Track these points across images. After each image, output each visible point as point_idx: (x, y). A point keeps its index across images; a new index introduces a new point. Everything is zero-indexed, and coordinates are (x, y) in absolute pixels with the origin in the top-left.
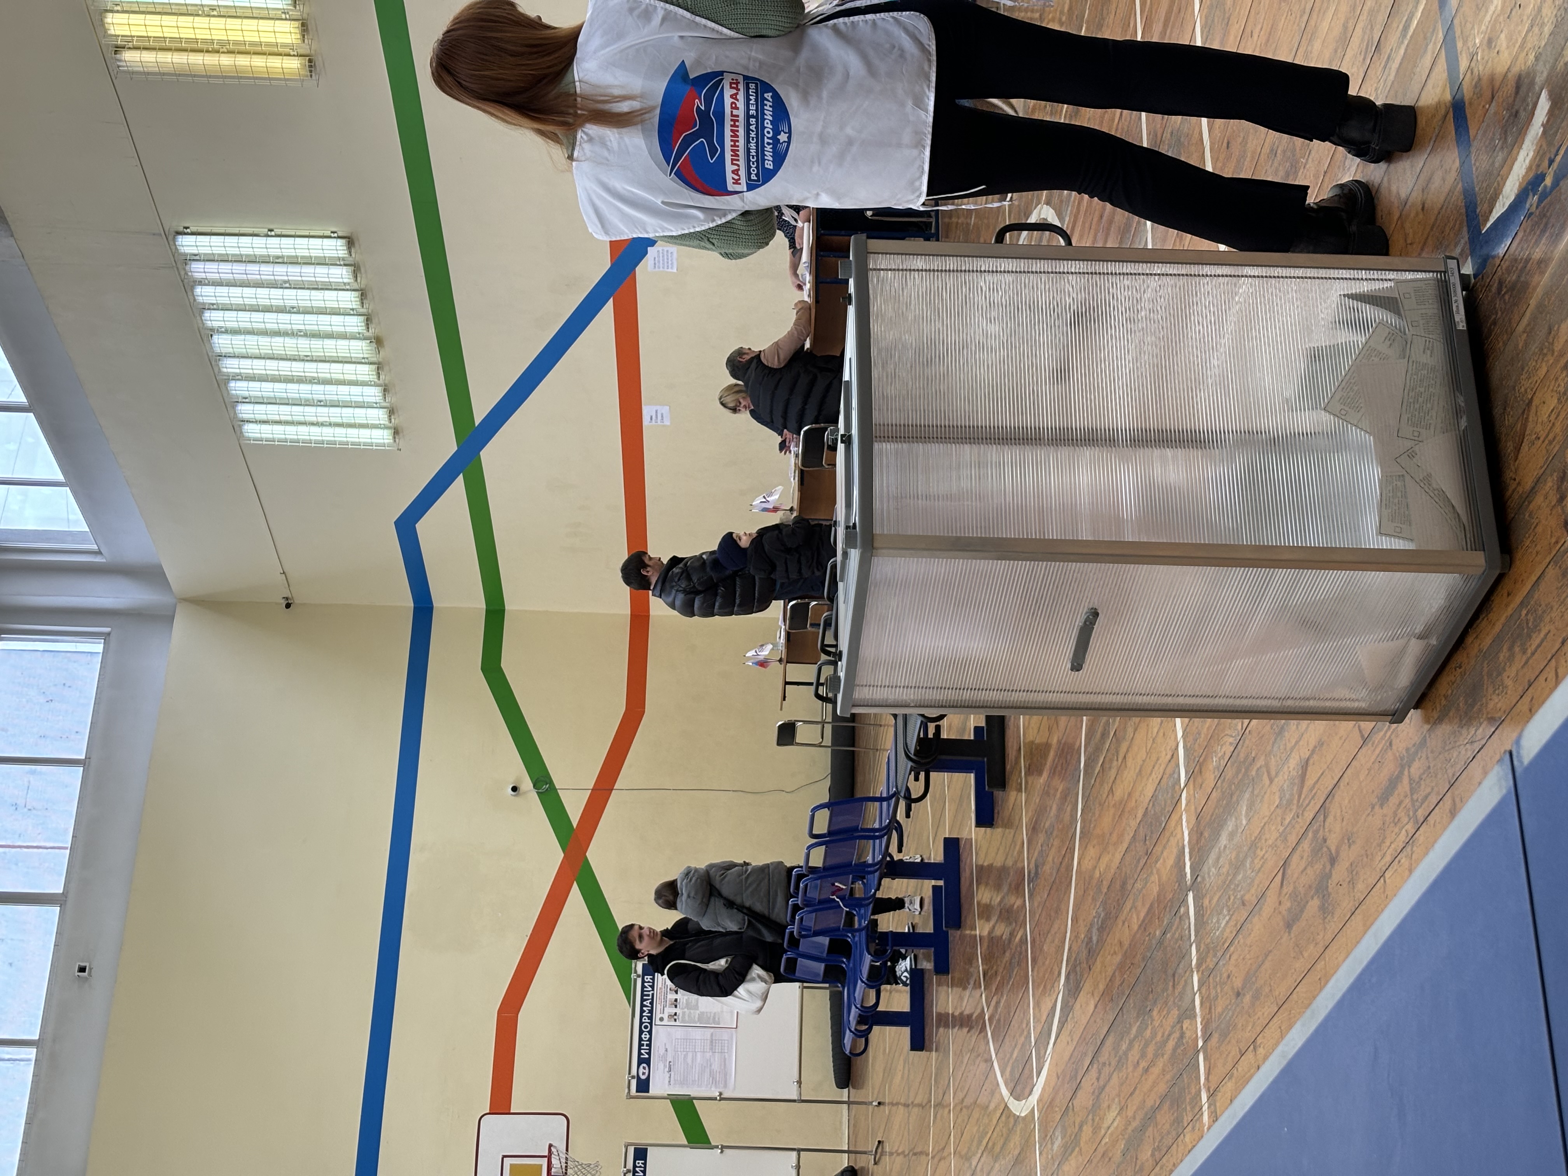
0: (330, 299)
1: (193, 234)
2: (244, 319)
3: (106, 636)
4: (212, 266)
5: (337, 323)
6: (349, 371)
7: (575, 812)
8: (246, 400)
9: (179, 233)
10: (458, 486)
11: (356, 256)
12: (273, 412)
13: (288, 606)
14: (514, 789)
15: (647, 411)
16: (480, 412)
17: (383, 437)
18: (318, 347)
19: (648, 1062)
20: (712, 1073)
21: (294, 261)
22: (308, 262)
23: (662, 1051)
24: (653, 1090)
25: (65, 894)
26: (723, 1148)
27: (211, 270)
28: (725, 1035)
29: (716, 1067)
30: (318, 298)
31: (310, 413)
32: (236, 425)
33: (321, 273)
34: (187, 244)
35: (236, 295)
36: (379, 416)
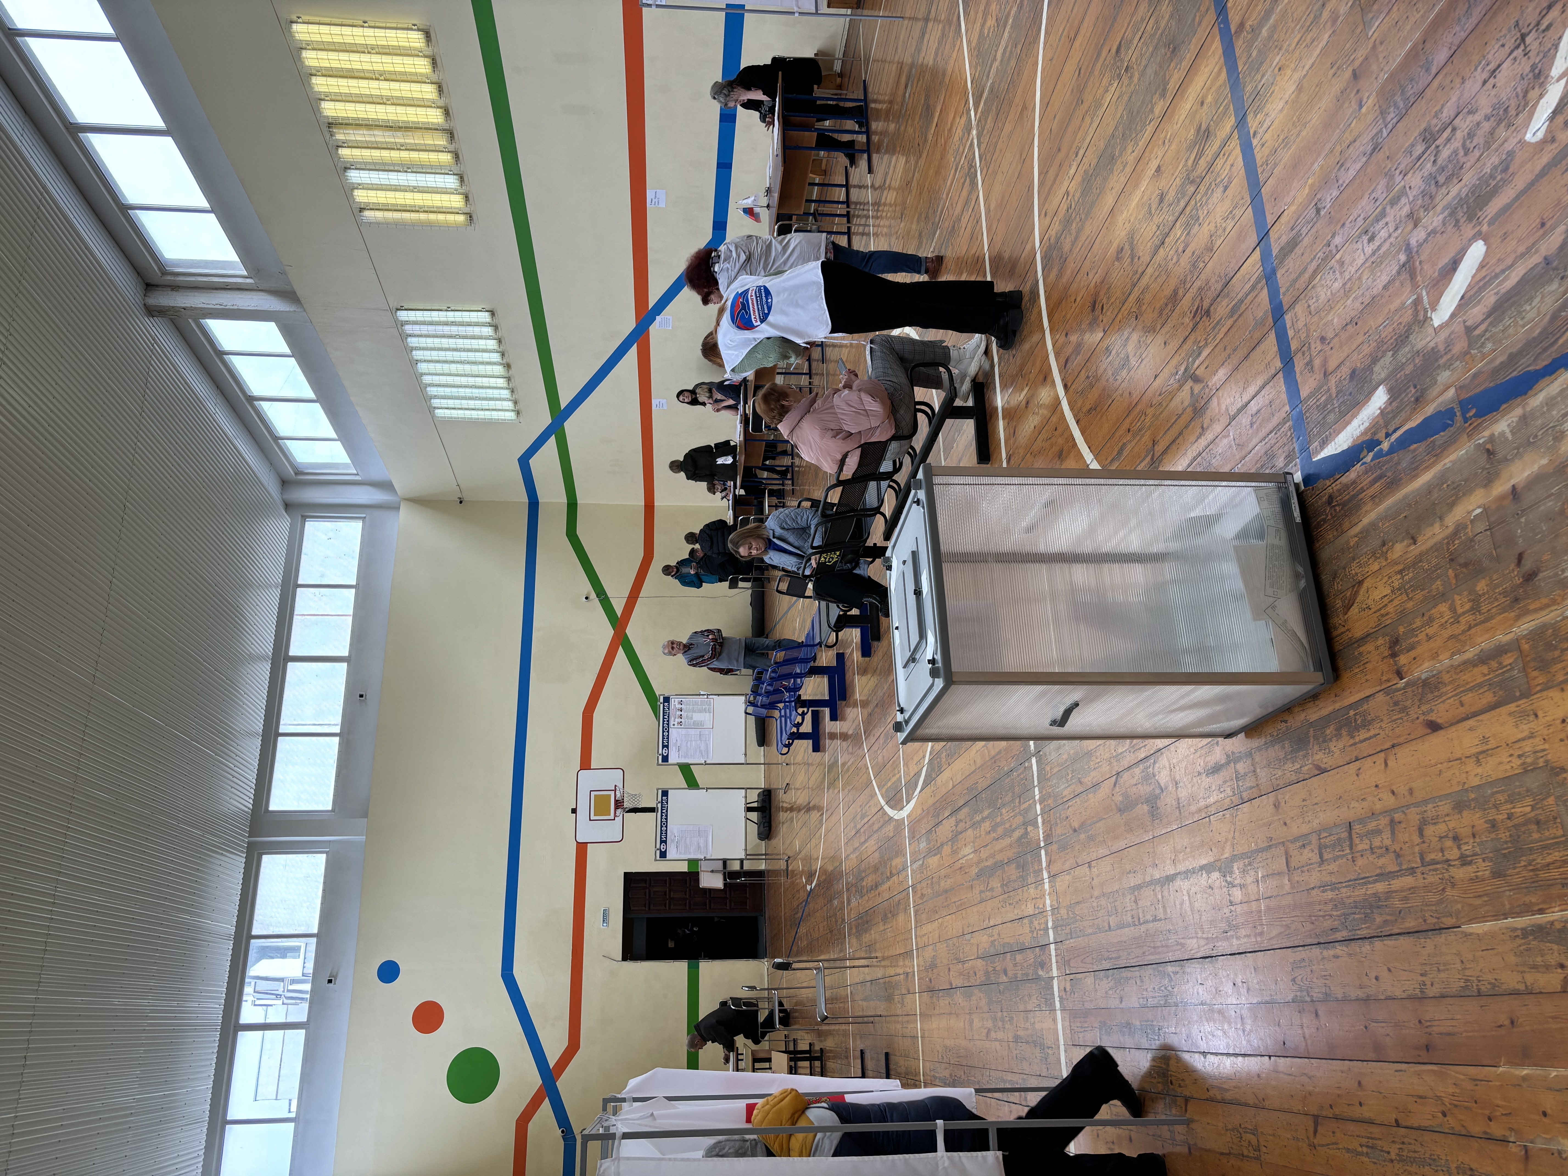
0: (482, 343)
1: (406, 310)
2: (434, 355)
3: (363, 519)
4: (417, 327)
5: (486, 357)
6: (493, 382)
7: (619, 608)
8: (436, 397)
9: (398, 309)
10: (552, 441)
11: (495, 321)
12: (451, 403)
13: (461, 502)
14: (587, 598)
15: (654, 402)
16: (564, 403)
17: (511, 416)
18: (475, 369)
19: (667, 746)
20: (701, 751)
21: (461, 324)
22: (469, 324)
23: (674, 741)
24: (671, 761)
25: (350, 656)
26: (707, 789)
27: (416, 329)
28: (707, 732)
29: (703, 748)
30: (475, 343)
31: (471, 403)
32: (432, 409)
33: (477, 330)
34: (403, 315)
35: (430, 342)
36: (509, 405)
